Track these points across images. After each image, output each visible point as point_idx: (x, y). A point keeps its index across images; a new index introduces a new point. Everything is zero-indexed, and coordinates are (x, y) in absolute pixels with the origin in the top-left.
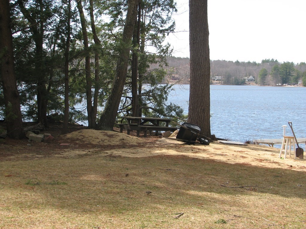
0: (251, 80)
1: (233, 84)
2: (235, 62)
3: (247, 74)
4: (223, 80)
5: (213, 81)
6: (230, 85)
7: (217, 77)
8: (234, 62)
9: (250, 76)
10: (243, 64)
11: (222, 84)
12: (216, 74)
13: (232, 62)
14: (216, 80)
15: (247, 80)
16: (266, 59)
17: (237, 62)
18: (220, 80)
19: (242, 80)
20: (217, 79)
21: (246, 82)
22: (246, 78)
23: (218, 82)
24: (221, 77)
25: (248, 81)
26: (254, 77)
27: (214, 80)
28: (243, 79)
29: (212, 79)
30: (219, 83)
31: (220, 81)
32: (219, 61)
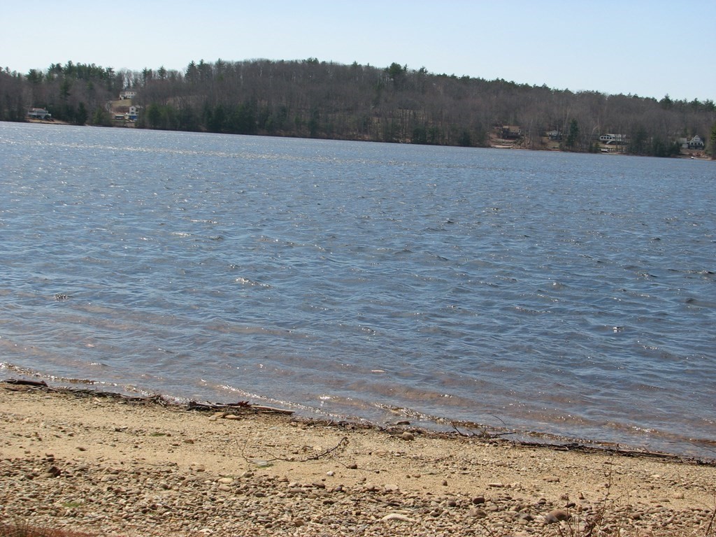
0: (697, 146)
1: (649, 154)
2: (662, 101)
3: (688, 131)
4: (626, 144)
5: (602, 145)
6: (642, 156)
7: (613, 135)
8: (658, 101)
9: (693, 135)
10: (681, 106)
11: (622, 153)
12: (611, 128)
13: (654, 100)
14: (611, 143)
15: (685, 146)
17: (667, 101)
18: (619, 143)
19: (672, 144)
20: (612, 140)
21: (683, 151)
22: (685, 140)
23: (615, 147)
24: (620, 136)
25: (689, 147)
26: (703, 140)
27: (605, 142)
28: (675, 143)
29: (600, 141)
30: (617, 150)
31: (618, 146)
32: (621, 96)
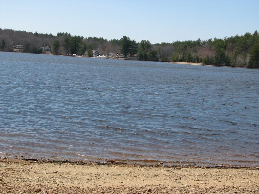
0: (48, 50)
1: (31, 52)
2: (35, 33)
3: (44, 44)
4: (23, 49)
5: (14, 49)
6: (29, 53)
7: (18, 45)
8: (34, 33)
9: (46, 46)
10: (41, 35)
11: (21, 52)
12: (17, 43)
13: (32, 33)
14: (17, 48)
15: (44, 50)
16: (61, 32)
17: (36, 34)
18: (20, 48)
19: (39, 49)
20: (18, 47)
21: (43, 52)
22: (43, 48)
23: (19, 50)
24: (21, 46)
25: (45, 50)
26: (50, 47)
27: (15, 48)
28: (40, 48)
29: (13, 47)
30: (19, 51)
31: (20, 49)
32: (20, 31)
